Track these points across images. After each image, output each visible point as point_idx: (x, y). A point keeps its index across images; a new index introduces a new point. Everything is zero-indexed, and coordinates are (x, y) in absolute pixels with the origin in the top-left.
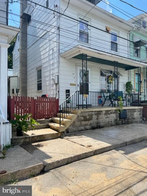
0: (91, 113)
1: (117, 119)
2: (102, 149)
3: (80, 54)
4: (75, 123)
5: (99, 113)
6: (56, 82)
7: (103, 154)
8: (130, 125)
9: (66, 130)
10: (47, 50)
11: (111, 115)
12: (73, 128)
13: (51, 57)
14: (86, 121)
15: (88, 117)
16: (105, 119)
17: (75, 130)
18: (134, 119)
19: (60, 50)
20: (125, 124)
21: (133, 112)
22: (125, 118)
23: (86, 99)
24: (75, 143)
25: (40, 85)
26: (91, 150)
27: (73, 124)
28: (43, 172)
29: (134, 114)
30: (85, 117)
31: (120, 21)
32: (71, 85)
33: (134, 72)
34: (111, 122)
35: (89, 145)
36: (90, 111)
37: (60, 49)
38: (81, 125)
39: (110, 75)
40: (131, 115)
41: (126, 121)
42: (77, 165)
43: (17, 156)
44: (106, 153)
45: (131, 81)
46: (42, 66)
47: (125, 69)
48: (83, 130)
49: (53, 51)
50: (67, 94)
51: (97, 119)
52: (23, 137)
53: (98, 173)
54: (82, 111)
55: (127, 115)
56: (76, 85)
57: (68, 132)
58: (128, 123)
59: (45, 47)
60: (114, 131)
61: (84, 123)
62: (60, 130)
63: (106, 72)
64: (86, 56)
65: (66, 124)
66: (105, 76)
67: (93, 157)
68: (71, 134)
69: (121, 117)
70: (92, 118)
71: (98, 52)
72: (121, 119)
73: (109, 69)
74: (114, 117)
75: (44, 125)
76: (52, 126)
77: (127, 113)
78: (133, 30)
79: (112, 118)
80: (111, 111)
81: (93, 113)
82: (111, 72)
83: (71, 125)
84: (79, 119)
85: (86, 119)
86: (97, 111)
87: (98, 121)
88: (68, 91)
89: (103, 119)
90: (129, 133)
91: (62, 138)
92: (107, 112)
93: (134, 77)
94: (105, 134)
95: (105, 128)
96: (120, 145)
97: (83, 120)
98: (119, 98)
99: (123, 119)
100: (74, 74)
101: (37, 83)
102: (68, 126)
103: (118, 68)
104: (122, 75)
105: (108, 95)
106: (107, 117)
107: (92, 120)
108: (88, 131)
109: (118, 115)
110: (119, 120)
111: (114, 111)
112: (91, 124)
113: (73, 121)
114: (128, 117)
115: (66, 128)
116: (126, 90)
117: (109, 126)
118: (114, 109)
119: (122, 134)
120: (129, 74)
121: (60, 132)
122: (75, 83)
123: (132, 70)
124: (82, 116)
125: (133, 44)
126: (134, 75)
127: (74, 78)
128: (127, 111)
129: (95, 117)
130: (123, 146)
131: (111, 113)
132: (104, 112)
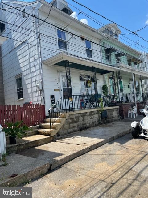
0: (77, 115)
1: (99, 119)
2: (95, 144)
3: (63, 61)
4: (65, 126)
5: (84, 115)
6: (41, 89)
7: (97, 149)
8: (111, 124)
9: (57, 133)
10: (27, 57)
11: (94, 115)
12: (63, 131)
13: (32, 65)
14: (74, 123)
15: (75, 120)
16: (90, 120)
17: (65, 133)
18: (113, 118)
19: (42, 58)
20: (106, 123)
21: (112, 111)
22: (106, 118)
23: (72, 102)
24: (69, 143)
25: (20, 94)
26: (87, 147)
27: (63, 128)
28: (50, 171)
29: (113, 114)
30: (72, 119)
31: (93, 31)
32: (55, 90)
33: (108, 76)
34: (95, 122)
35: (83, 143)
36: (76, 114)
37: (42, 56)
38: (70, 128)
39: (88, 79)
40: (111, 115)
41: (107, 120)
42: (79, 161)
43: (19, 161)
44: (100, 147)
45: (107, 84)
46: (22, 73)
47: (100, 74)
48: (72, 132)
49: (34, 58)
50: (52, 99)
51: (83, 120)
52: (17, 145)
53: (100, 163)
54: (70, 114)
55: (108, 114)
56: (59, 91)
57: (59, 135)
58: (109, 122)
59: (24, 54)
60: (100, 129)
61: (72, 125)
62: (52, 134)
63: (85, 77)
64: (68, 62)
65: (56, 127)
66: (84, 80)
67: (89, 152)
68: (62, 136)
69: (103, 117)
70: (79, 119)
71: (79, 58)
72: (103, 119)
73: (87, 74)
74: (97, 117)
75: (33, 132)
76: (42, 132)
77: (107, 113)
78: (104, 39)
79: (95, 119)
80: (94, 112)
81: (79, 115)
82: (89, 77)
83: (61, 128)
84: (68, 122)
85: (73, 122)
86: (83, 113)
87: (84, 123)
88: (52, 97)
89: (88, 120)
90: (113, 130)
91: (55, 141)
92: (91, 113)
93: (108, 80)
94: (93, 133)
95: (91, 129)
96: (109, 140)
97: (71, 123)
98: (100, 99)
99: (105, 119)
100: (57, 80)
101: (17, 92)
102: (59, 129)
103: (96, 73)
104: (98, 79)
105: (89, 98)
106: (92, 118)
107: (78, 122)
108: (77, 132)
109: (100, 116)
110: (102, 120)
111: (96, 112)
112: (78, 126)
113: (62, 124)
114: (108, 116)
115: (57, 132)
116: (103, 93)
117: (94, 126)
118: (96, 110)
119: (107, 131)
120: (103, 78)
121: (52, 135)
122: (58, 89)
123: (106, 75)
124: (70, 119)
125: (104, 52)
126: (108, 79)
127: (57, 83)
128: (107, 110)
129: (81, 119)
130: (112, 141)
131: (94, 114)
132: (88, 114)
